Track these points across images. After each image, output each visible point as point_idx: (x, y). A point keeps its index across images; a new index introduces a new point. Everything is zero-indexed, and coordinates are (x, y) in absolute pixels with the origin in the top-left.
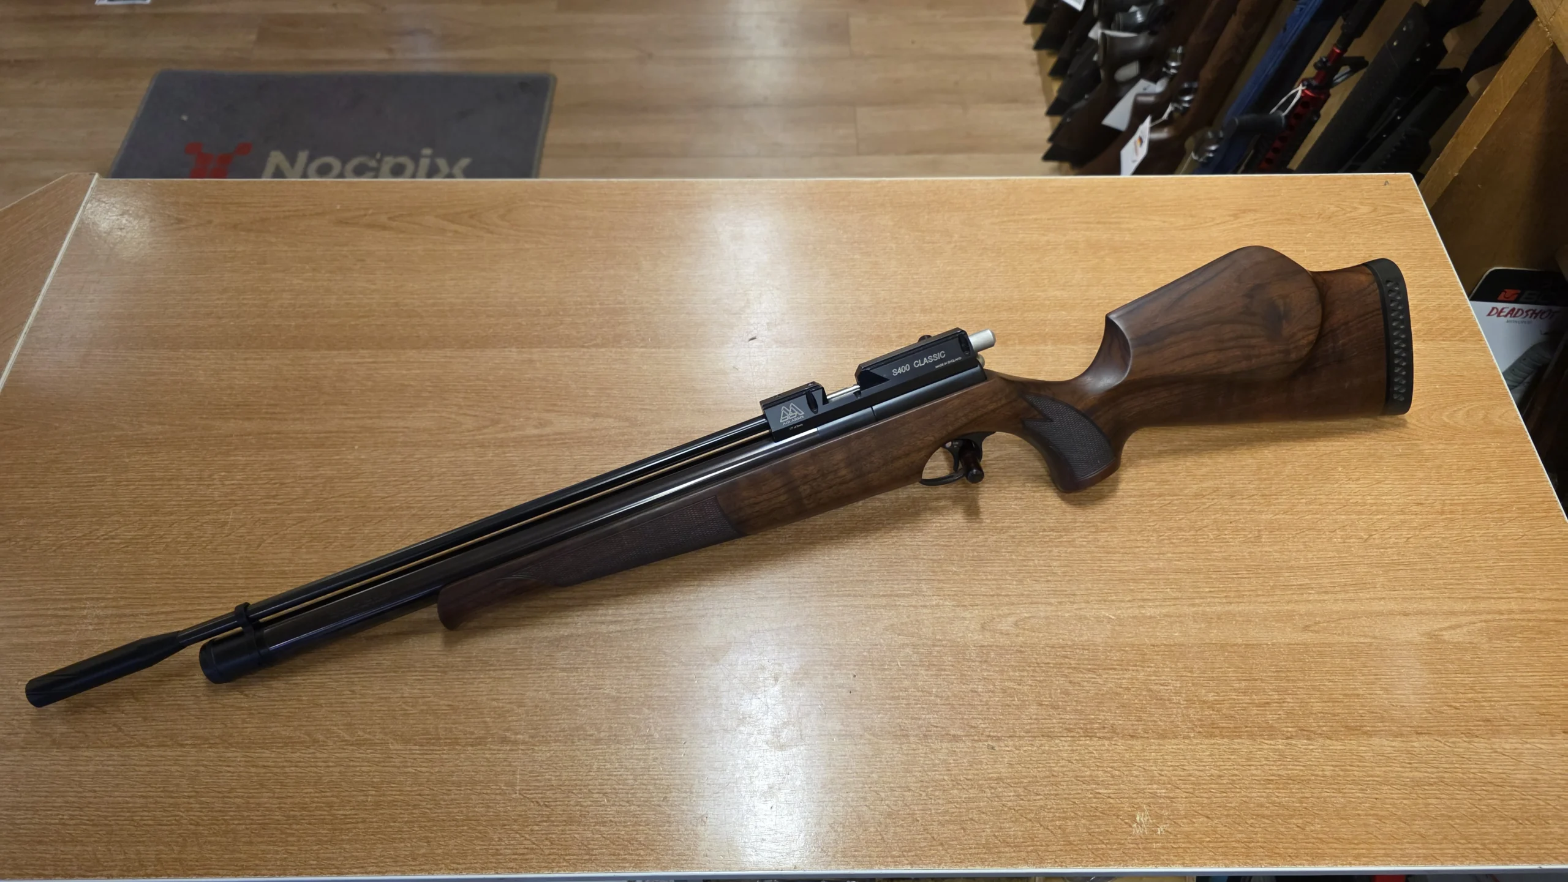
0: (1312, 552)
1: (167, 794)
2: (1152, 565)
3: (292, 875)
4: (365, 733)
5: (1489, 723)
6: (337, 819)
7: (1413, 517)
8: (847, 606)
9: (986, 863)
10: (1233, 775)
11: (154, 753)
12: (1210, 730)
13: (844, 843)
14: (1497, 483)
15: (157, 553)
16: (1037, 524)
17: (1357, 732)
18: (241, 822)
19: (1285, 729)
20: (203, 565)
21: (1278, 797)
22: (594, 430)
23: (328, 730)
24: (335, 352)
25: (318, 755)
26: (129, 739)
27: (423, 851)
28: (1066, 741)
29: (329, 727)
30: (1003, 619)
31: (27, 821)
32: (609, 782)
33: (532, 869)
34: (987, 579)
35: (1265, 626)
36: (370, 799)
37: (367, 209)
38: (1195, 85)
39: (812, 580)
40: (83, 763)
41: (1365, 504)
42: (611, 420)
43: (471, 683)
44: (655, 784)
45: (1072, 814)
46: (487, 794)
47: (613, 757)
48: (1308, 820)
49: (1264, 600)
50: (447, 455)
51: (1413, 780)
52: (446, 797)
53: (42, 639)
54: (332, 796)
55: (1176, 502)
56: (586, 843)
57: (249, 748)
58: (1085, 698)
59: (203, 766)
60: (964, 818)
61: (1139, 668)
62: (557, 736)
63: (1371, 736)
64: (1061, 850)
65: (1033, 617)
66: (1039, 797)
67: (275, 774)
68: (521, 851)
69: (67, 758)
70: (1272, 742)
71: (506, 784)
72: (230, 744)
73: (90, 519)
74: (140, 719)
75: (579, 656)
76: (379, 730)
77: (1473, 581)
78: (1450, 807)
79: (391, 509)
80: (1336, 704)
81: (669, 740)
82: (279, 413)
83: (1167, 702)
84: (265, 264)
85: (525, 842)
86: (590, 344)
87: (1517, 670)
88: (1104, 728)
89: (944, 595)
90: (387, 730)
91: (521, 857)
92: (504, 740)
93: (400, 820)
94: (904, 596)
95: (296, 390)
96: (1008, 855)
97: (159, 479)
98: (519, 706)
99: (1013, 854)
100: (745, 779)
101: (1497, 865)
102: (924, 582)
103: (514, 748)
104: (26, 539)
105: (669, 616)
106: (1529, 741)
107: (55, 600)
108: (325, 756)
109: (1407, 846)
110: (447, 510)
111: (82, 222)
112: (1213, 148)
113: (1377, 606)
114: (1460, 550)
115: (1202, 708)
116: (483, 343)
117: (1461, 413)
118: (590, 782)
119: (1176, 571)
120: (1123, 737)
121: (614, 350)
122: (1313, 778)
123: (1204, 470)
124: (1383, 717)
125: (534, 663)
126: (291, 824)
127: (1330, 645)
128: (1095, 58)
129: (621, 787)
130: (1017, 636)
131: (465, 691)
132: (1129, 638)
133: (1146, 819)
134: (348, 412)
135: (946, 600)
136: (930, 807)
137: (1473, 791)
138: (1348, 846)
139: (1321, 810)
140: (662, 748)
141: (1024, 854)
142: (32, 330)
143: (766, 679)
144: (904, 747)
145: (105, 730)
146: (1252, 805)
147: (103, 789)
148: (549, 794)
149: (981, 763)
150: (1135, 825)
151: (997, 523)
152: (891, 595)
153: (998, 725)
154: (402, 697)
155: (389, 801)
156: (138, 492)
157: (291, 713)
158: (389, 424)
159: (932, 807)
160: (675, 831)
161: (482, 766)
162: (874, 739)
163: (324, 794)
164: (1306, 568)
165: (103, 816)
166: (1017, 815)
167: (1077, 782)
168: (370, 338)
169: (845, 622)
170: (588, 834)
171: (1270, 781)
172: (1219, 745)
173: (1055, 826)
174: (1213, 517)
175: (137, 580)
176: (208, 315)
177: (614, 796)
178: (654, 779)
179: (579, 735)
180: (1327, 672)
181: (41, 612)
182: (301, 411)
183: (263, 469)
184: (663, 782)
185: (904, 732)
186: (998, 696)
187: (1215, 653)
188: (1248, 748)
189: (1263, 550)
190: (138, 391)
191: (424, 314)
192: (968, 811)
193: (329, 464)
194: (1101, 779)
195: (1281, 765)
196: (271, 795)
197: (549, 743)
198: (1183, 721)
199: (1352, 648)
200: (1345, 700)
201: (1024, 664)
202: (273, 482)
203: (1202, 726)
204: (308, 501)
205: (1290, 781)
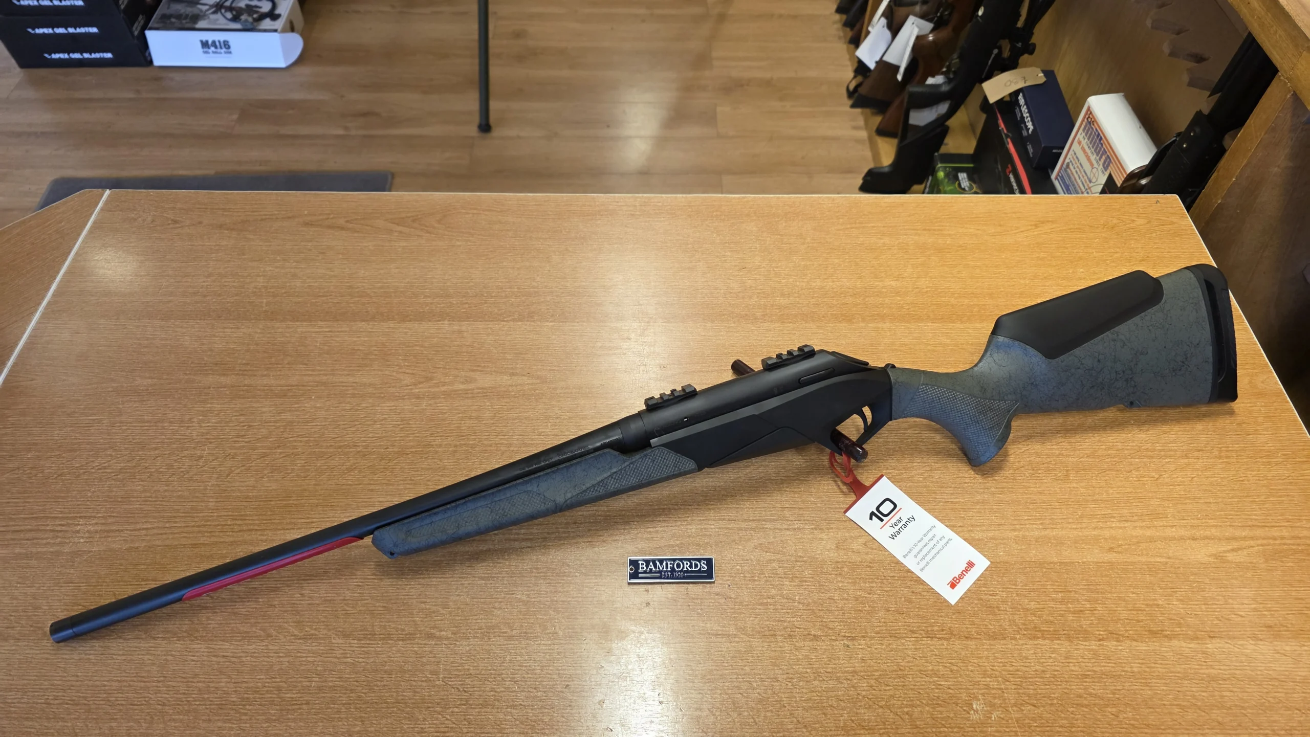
0: (1112, 488)
1: (140, 679)
2: (979, 497)
4: (312, 629)
5: (1270, 629)
6: (284, 701)
7: (1195, 460)
8: (723, 528)
10: (1055, 671)
11: (129, 645)
12: (1034, 633)
14: (1264, 434)
15: (142, 481)
17: (1159, 635)
18: (202, 703)
20: (179, 491)
21: (1094, 689)
22: (511, 386)
23: (280, 626)
24: (298, 323)
25: (271, 647)
27: (358, 729)
28: (910, 641)
29: (281, 624)
30: (855, 540)
31: (15, 701)
32: (520, 672)
35: (1076, 547)
36: (313, 684)
37: (329, 214)
41: (1154, 450)
42: (525, 378)
43: (404, 589)
44: (559, 674)
45: (918, 702)
46: (414, 681)
47: (523, 651)
48: (1121, 709)
49: (1074, 526)
50: (388, 405)
51: (1209, 675)
52: (379, 684)
53: (39, 550)
54: (281, 682)
56: (498, 723)
57: (211, 640)
58: (925, 605)
59: (172, 655)
60: (825, 705)
62: (476, 632)
63: (1171, 639)
64: (909, 733)
66: (888, 688)
67: (234, 663)
68: (442, 730)
70: (1087, 643)
71: (432, 673)
72: (196, 637)
73: (87, 453)
75: (495, 567)
76: (323, 627)
77: (1250, 513)
78: (1241, 699)
79: (340, 447)
80: (1140, 612)
81: (570, 637)
82: (250, 370)
83: (996, 609)
84: (244, 254)
85: (446, 722)
86: (509, 319)
87: (1291, 585)
88: (943, 630)
89: (804, 520)
90: (330, 627)
92: (430, 636)
93: (339, 702)
94: (770, 520)
95: (265, 352)
97: (148, 422)
98: (443, 608)
100: (633, 670)
102: (786, 509)
103: (439, 642)
106: (1306, 644)
107: (53, 518)
108: (276, 648)
109: (1207, 731)
111: (95, 223)
113: (1170, 532)
114: (1237, 487)
115: (1025, 614)
116: (420, 317)
118: (504, 672)
120: (959, 638)
121: (528, 323)
122: (1123, 673)
124: (1180, 624)
126: (244, 705)
127: (1133, 563)
129: (530, 676)
131: (397, 595)
133: (982, 706)
134: (307, 370)
135: (806, 524)
137: (1261, 685)
139: (1131, 701)
140: (565, 644)
142: (49, 303)
144: (772, 645)
146: (1072, 696)
147: (85, 674)
149: (839, 658)
150: (972, 712)
152: (759, 520)
153: (852, 627)
154: (344, 600)
155: (331, 687)
156: (129, 432)
157: (248, 611)
158: (341, 380)
159: (797, 695)
160: (576, 713)
161: (411, 657)
162: (746, 638)
163: (274, 680)
164: (1108, 501)
165: (83, 697)
166: (871, 703)
167: (921, 676)
168: (327, 312)
169: (721, 542)
170: (501, 716)
171: (1086, 676)
172: (1042, 645)
173: (903, 712)
174: (1028, 459)
175: (124, 502)
176: (195, 294)
177: (523, 684)
178: (558, 670)
179: (495, 632)
180: (1130, 586)
181: (43, 528)
182: (268, 369)
183: (234, 414)
184: (566, 672)
185: (772, 632)
186: (851, 603)
187: (1036, 569)
188: (1066, 648)
189: (1072, 486)
190: (134, 352)
191: (372, 294)
192: (828, 698)
193: (290, 411)
194: (942, 673)
195: (1095, 662)
196: (229, 680)
197: (468, 639)
198: (1010, 625)
199: (1151, 566)
200: (1147, 609)
201: (873, 577)
202: (242, 424)
203: (1026, 629)
204: (271, 440)
205: (1104, 676)
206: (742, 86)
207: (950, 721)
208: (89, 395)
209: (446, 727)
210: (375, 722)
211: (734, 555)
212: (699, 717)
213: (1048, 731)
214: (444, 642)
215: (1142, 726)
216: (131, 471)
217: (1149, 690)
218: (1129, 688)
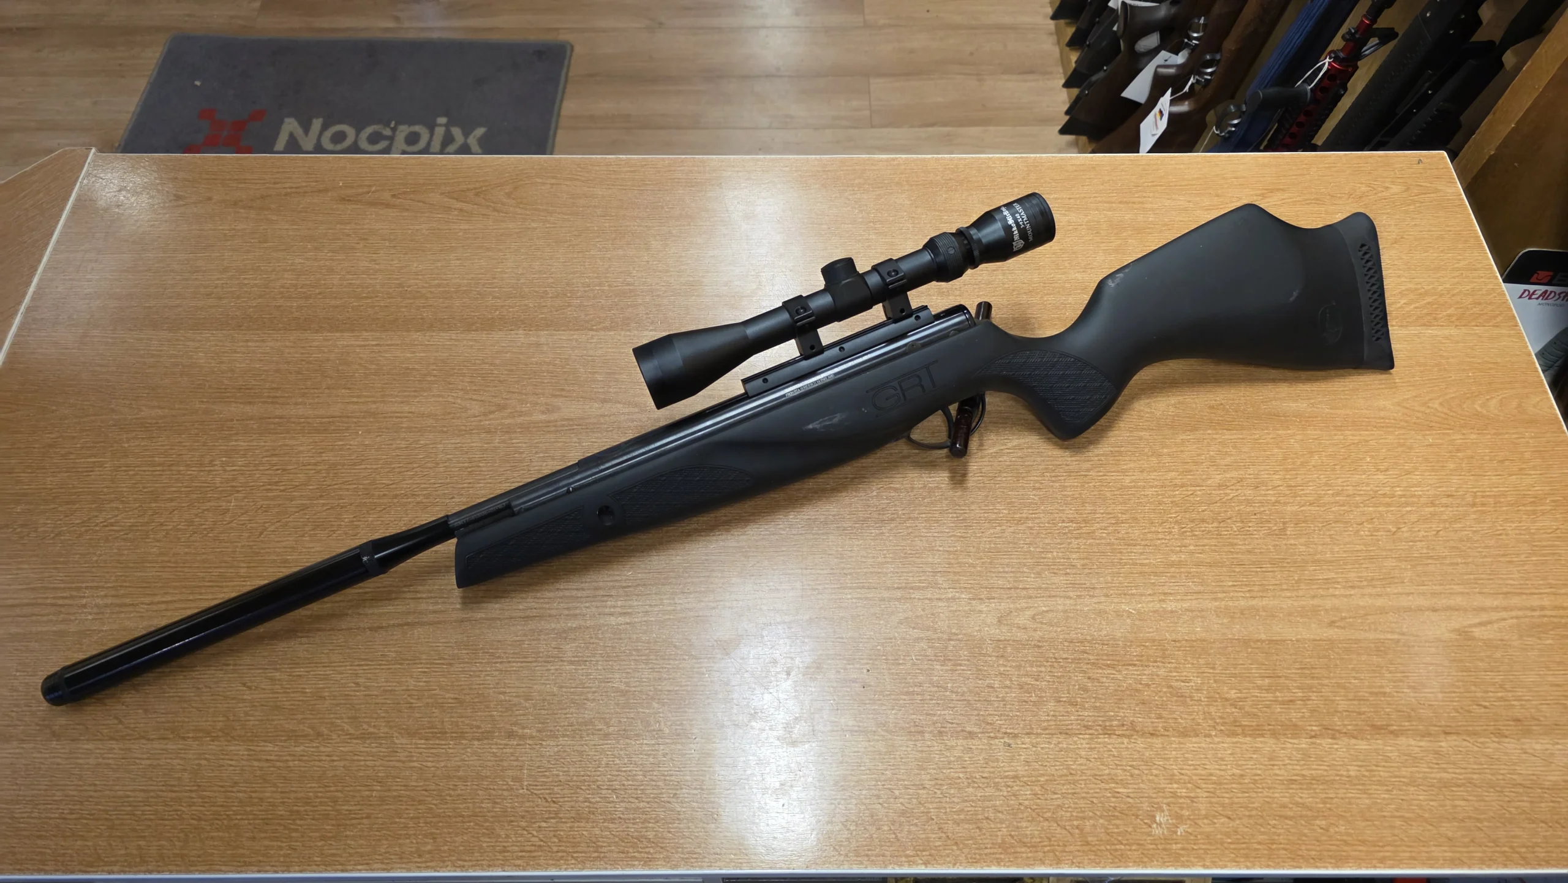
0: (1338, 545)
1: (169, 788)
2: (1174, 558)
3: (295, 872)
4: (370, 726)
5: (1519, 723)
6: (341, 814)
7: (1442, 509)
8: (861, 599)
9: (1002, 864)
10: (1256, 775)
11: (155, 746)
12: (1233, 728)
13: (857, 841)
14: (1531, 475)
15: (157, 541)
16: (1056, 515)
17: (1383, 731)
18: (244, 817)
19: (1309, 728)
20: (204, 554)
21: (1301, 798)
22: (603, 416)
23: (332, 723)
24: (338, 334)
25: (322, 749)
26: (130, 732)
27: (429, 847)
28: (1083, 739)
29: (333, 720)
30: (1021, 613)
31: (25, 815)
32: (619, 778)
33: (538, 866)
34: (1004, 572)
35: (1290, 621)
36: (374, 794)
37: (370, 186)
38: (1218, 57)
39: (825, 572)
40: (83, 756)
42: (619, 406)
43: (477, 676)
44: (665, 780)
45: (1091, 814)
46: (494, 789)
47: (622, 753)
48: (1332, 822)
49: (1289, 594)
50: (453, 441)
51: (1440, 780)
52: (452, 793)
53: (40, 629)
54: (337, 791)
55: (1198, 493)
56: (594, 840)
57: (251, 741)
58: (1104, 695)
59: (206, 759)
60: (980, 817)
61: (1160, 664)
62: (565, 730)
63: (1397, 735)
64: (1079, 851)
65: (1052, 611)
66: (1056, 796)
67: (279, 768)
68: (528, 848)
69: (67, 751)
70: (1295, 741)
71: (515, 779)
72: (233, 737)
73: (88, 506)
74: (140, 711)
75: (587, 648)
76: (383, 724)
77: (1505, 576)
78: (1476, 809)
79: (396, 496)
80: (1362, 702)
81: (678, 735)
82: (281, 397)
83: (1188, 699)
84: (266, 242)
86: (599, 327)
87: (1548, 668)
88: (1123, 725)
89: (960, 588)
90: (391, 724)
91: (528, 854)
92: (511, 735)
94: (919, 588)
95: (298, 373)
96: (1024, 855)
97: (160, 465)
98: (526, 700)
99: (1030, 855)
100: (756, 776)
101: (1526, 869)
102: (939, 574)
103: (522, 743)
104: (22, 526)
105: (679, 608)
106: (1560, 741)
107: (54, 588)
108: (330, 749)
109: (1433, 848)
110: (453, 498)
111: (78, 199)
112: (1236, 122)
113: (1404, 602)
114: (1492, 543)
115: (1223, 706)
116: (489, 325)
117: (1493, 403)
118: (599, 778)
119: (1198, 564)
120: (1143, 735)
121: (623, 333)
122: (1338, 778)
123: (1228, 460)
124: (1410, 717)
125: (541, 655)
126: (294, 820)
127: (1357, 641)
128: (1115, 28)
129: (631, 783)
130: (1035, 630)
131: (472, 684)
132: (1149, 632)
133: (1166, 818)
134: (353, 396)
135: (962, 593)
136: (944, 805)
137: (1502, 792)
138: (1372, 849)
139: (1345, 812)
140: (672, 744)
141: (1041, 855)
142: (28, 309)
143: (778, 673)
144: (917, 743)
145: (105, 722)
146: (1274, 805)
147: (105, 783)
148: (556, 788)
149: (997, 760)
150: (1155, 826)
151: (1014, 513)
152: (906, 588)
153: (1015, 722)
154: (408, 690)
155: (395, 797)
156: (138, 477)
157: (294, 705)
158: (394, 409)
159: (947, 806)
160: (685, 828)
161: (489, 761)
162: (888, 735)
163: (328, 789)
164: (1332, 562)
165: (104, 810)
166: (1034, 814)
167: (1096, 781)
168: (373, 320)
170: (597, 831)
171: (1293, 781)
172: (1241, 743)
173: (1072, 826)
174: (1237, 508)
175: (137, 568)
176: (208, 295)
177: (623, 793)
178: (664, 776)
179: (588, 730)
180: (1353, 669)
181: (40, 601)
182: (304, 395)
183: (265, 454)
184: (673, 778)
185: (920, 729)
186: (1015, 692)
187: (1239, 649)
188: (1271, 747)
189: (1288, 543)
190: (137, 373)
191: (429, 295)
192: (983, 810)
193: (332, 450)
194: (1120, 778)
195: (1304, 765)
196: (275, 789)
197: (557, 738)
198: (1205, 719)
199: (1380, 644)
200: (1371, 699)
201: (1042, 659)
202: (275, 468)
203: (1223, 724)
204: (311, 487)
205: (1314, 782)
207: (1128, 837)
209: (532, 845)
211: (875, 633)
212: (830, 833)
213: (1244, 849)
216: (143, 528)
217: (1367, 798)
218: (1343, 796)
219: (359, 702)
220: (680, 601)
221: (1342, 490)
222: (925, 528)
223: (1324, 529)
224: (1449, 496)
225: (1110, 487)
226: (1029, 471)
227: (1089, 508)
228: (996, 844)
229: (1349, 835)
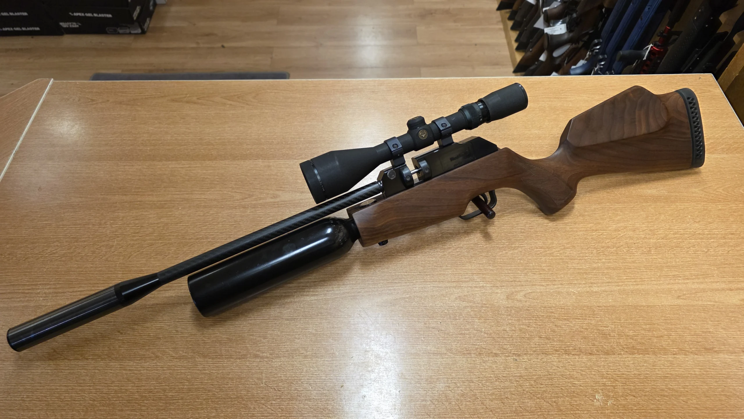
0: (678, 258)
1: (79, 385)
2: (595, 265)
4: (183, 352)
6: (168, 397)
7: (730, 240)
8: (435, 287)
10: (646, 374)
11: (72, 363)
12: (633, 350)
13: (439, 410)
15: (77, 261)
16: (533, 245)
17: (711, 351)
18: (117, 399)
20: (100, 267)
21: (671, 385)
23: (164, 351)
24: (170, 162)
25: (158, 364)
26: (59, 356)
27: (213, 414)
28: (555, 356)
29: (165, 349)
30: (518, 293)
32: (313, 378)
34: (508, 273)
35: (657, 296)
36: (185, 387)
37: (187, 94)
39: (416, 274)
41: (704, 234)
43: (238, 327)
45: (561, 395)
46: (248, 384)
47: (314, 365)
48: (689, 398)
49: (655, 283)
50: (227, 212)
52: (226, 386)
53: (16, 305)
54: (166, 386)
55: (605, 233)
56: (300, 410)
57: (122, 360)
58: (564, 334)
59: (98, 370)
60: (503, 397)
61: (592, 318)
62: (284, 354)
63: (718, 353)
64: (556, 414)
65: (534, 292)
66: (542, 386)
67: (136, 374)
68: (266, 415)
69: (26, 366)
70: (665, 356)
71: (258, 379)
72: (112, 358)
73: (43, 244)
74: (66, 346)
75: (295, 312)
76: (191, 351)
79: (197, 239)
80: (698, 337)
81: (343, 356)
82: (141, 192)
83: (608, 336)
84: (135, 120)
88: (575, 349)
89: (486, 281)
90: (194, 351)
92: (256, 356)
93: (201, 398)
94: (465, 282)
95: (150, 180)
97: (79, 224)
98: (264, 338)
99: (530, 416)
100: (383, 376)
102: (475, 275)
103: (262, 360)
105: (342, 292)
107: (23, 285)
108: (162, 364)
110: (226, 239)
111: (44, 102)
113: (715, 286)
115: (627, 339)
116: (244, 157)
118: (302, 378)
119: (608, 268)
120: (586, 354)
122: (689, 375)
123: (619, 217)
124: (724, 343)
125: (272, 316)
126: (143, 400)
127: (693, 306)
129: (319, 380)
130: (526, 302)
131: (236, 331)
132: (585, 302)
133: (601, 397)
134: (177, 191)
135: (487, 283)
138: (711, 412)
139: (695, 393)
140: (340, 360)
141: (536, 416)
142: (17, 153)
144: (468, 359)
146: (658, 390)
147: (45, 382)
148: (280, 383)
149: (510, 368)
150: (595, 401)
151: (512, 244)
152: (458, 281)
153: (518, 348)
155: (196, 388)
156: (68, 231)
157: (144, 342)
158: (197, 197)
159: (485, 391)
160: (348, 403)
161: (245, 369)
162: (452, 355)
163: (161, 384)
164: (676, 267)
165: (44, 396)
167: (563, 378)
168: (187, 155)
169: (434, 295)
170: (302, 406)
171: (666, 377)
172: (638, 358)
173: (552, 401)
174: (625, 241)
175: (66, 274)
176: (106, 145)
177: (315, 385)
178: (337, 377)
179: (296, 353)
180: (692, 320)
181: (17, 291)
182: (152, 191)
183: (132, 219)
184: (341, 378)
185: (469, 352)
186: (518, 333)
187: (632, 310)
188: (653, 360)
189: (653, 257)
190: (70, 181)
191: (214, 144)
192: (505, 394)
193: (166, 217)
194: (576, 376)
195: (672, 368)
196: (133, 385)
197: (280, 358)
198: (617, 346)
199: (704, 307)
200: (703, 335)
201: (530, 316)
202: (137, 225)
203: (627, 348)
204: (155, 235)
205: (677, 377)
206: (432, 14)
207: (582, 407)
208: (43, 208)
209: (269, 413)
210: (224, 410)
211: (443, 303)
212: (425, 406)
213: (643, 412)
214: (265, 360)
215: (703, 408)
216: (70, 255)
217: (706, 385)
218: (693, 384)
219: (178, 340)
220: (342, 289)
221: (678, 232)
222: (467, 252)
223: (670, 250)
224: (732, 234)
225: (559, 231)
226: (518, 224)
227: (550, 241)
228: (512, 411)
229: (698, 404)
